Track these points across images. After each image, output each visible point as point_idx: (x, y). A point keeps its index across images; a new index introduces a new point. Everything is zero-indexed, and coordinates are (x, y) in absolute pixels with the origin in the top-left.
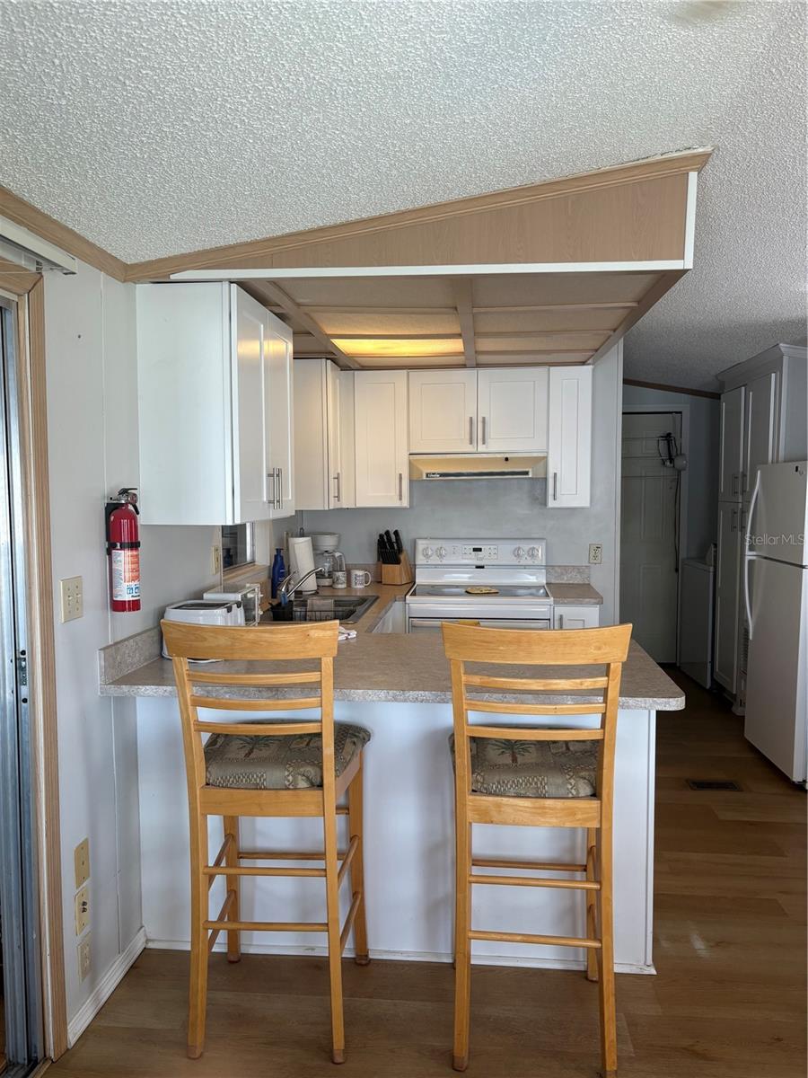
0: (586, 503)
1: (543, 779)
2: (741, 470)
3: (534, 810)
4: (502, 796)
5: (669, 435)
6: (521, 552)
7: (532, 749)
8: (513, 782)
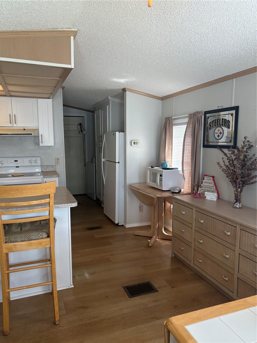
0: (53, 145)
1: (31, 234)
2: (101, 135)
3: (28, 245)
4: (16, 242)
5: (81, 124)
6: (32, 161)
7: (28, 225)
8: (20, 237)
